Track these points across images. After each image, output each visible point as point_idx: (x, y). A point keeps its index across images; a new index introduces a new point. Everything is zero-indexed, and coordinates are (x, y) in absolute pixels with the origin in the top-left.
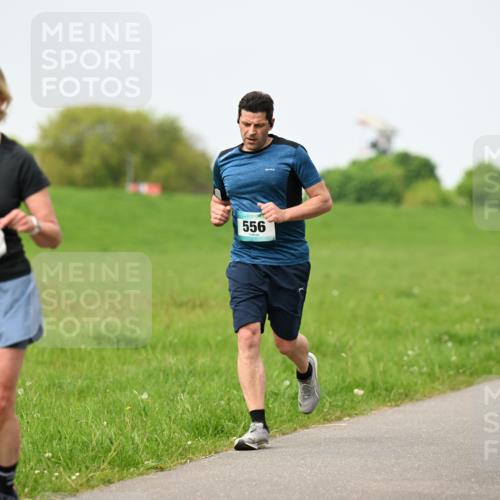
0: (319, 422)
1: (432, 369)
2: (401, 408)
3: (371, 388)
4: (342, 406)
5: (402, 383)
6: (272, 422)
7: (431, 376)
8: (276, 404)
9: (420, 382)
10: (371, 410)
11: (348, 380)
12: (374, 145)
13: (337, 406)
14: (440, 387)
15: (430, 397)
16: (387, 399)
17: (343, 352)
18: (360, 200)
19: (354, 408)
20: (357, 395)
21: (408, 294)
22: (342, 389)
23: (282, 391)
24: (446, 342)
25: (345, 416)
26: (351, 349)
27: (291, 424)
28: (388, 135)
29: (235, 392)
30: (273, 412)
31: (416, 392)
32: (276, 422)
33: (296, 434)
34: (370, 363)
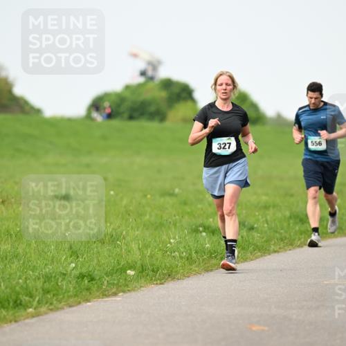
0: (99, 297)
1: (190, 254)
2: (165, 285)
3: (141, 269)
4: (118, 284)
5: (165, 265)
6: (61, 297)
7: (189, 259)
8: (64, 283)
9: (180, 264)
10: (141, 287)
11: (122, 263)
12: (143, 73)
13: (113, 284)
14: (197, 269)
15: (189, 277)
16: (154, 278)
17: (117, 240)
18: (131, 118)
19: (127, 286)
20: (129, 275)
21: (172, 195)
22: (117, 270)
23: (69, 272)
24: (201, 232)
25: (120, 292)
26: (124, 238)
27: (76, 298)
28: (154, 65)
29: (31, 273)
30: (62, 289)
31: (177, 272)
32: (64, 297)
33: (80, 306)
34: (139, 249)
